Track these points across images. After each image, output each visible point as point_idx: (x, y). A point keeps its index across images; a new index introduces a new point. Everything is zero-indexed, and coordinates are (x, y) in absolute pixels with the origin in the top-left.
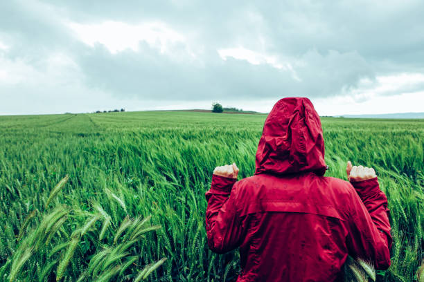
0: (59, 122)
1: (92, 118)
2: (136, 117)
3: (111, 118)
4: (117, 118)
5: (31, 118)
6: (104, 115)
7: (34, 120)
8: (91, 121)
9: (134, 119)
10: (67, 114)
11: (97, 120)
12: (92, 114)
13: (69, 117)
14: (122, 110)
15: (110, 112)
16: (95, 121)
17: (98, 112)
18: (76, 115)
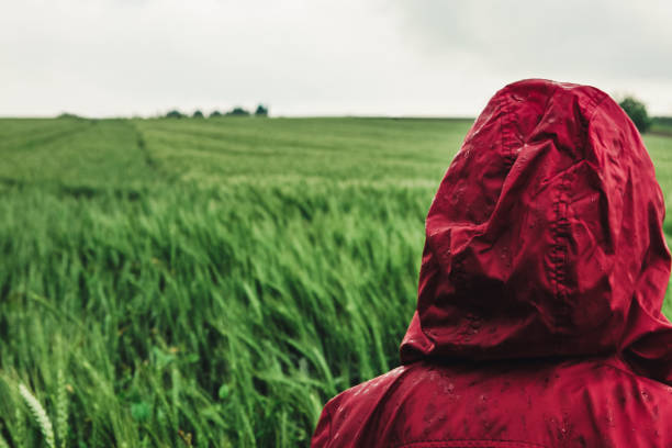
0: (27, 146)
1: (147, 135)
2: (307, 138)
3: (218, 137)
4: (237, 139)
6: (194, 127)
8: (141, 144)
9: (294, 144)
10: (66, 117)
11: (161, 141)
12: (151, 120)
13: (70, 127)
14: (261, 111)
15: (215, 114)
16: (151, 146)
17: (175, 115)
18: (94, 122)
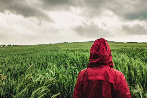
0: (47, 47)
2: (72, 45)
3: (64, 45)
4: (65, 45)
5: (39, 46)
7: (40, 46)
8: (57, 46)
10: (50, 44)
11: (59, 46)
14: (67, 42)
15: (63, 43)
17: (60, 43)
18: (53, 44)
